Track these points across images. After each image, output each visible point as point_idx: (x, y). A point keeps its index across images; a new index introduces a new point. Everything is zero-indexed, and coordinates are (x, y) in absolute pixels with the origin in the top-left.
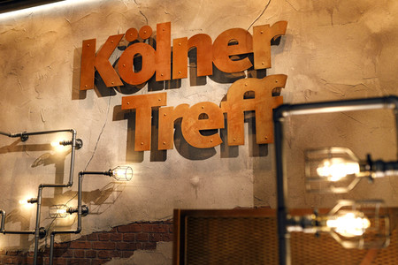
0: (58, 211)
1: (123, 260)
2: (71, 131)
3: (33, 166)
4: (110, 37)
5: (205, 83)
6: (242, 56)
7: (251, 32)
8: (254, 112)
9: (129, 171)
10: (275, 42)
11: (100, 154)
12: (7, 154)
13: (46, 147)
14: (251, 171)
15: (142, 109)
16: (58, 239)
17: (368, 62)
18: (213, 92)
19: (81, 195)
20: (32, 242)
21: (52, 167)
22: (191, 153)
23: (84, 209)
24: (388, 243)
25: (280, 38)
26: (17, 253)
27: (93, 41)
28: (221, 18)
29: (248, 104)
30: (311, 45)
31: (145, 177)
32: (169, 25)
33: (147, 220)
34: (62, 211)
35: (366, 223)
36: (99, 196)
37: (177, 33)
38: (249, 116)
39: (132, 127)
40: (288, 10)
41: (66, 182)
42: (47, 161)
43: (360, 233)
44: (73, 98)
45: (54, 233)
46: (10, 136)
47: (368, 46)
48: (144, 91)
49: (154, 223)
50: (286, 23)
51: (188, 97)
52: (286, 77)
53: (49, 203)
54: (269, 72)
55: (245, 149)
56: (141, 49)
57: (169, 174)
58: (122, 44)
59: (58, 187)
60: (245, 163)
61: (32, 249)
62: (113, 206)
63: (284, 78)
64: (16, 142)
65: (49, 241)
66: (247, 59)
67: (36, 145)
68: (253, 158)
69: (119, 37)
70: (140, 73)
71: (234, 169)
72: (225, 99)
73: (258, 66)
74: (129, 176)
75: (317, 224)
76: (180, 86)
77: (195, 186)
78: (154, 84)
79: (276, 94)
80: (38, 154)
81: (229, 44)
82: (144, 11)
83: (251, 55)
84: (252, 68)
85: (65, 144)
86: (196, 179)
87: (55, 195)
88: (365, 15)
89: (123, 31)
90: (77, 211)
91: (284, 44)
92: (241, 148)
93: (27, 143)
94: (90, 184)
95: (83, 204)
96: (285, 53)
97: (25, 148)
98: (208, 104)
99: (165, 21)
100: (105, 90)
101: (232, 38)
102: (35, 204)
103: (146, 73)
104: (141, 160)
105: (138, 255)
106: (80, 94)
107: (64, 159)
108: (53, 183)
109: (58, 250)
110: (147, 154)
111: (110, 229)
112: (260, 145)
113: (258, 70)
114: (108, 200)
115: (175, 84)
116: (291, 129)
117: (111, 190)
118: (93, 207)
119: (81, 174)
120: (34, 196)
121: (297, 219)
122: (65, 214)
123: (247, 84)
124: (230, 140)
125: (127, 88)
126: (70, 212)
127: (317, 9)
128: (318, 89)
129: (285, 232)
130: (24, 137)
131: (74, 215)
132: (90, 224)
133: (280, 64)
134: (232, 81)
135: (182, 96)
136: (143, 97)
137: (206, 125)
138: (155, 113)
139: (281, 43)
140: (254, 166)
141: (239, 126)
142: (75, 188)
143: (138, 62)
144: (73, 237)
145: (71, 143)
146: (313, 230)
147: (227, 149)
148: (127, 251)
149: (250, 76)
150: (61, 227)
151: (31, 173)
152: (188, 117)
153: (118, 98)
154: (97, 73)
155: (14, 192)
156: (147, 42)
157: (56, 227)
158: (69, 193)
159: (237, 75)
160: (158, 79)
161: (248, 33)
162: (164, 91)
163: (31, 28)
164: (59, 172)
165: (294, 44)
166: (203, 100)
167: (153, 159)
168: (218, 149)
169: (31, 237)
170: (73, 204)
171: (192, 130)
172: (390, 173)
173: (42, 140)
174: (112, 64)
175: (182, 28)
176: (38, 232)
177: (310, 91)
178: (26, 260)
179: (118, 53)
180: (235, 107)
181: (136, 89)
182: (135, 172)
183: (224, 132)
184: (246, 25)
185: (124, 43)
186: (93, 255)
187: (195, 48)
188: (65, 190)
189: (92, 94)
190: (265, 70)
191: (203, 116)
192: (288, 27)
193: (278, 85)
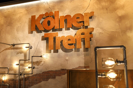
0: (26, 68)
1: (46, 82)
2: (29, 43)
3: (17, 54)
4: (40, 15)
5: (69, 30)
6: (81, 22)
7: (83, 15)
8: (84, 38)
9: (47, 56)
10: (91, 18)
11: (38, 51)
12: (8, 50)
13: (21, 48)
14: (84, 56)
15: (51, 37)
16: (26, 76)
17: (117, 24)
18: (72, 33)
19: (33, 63)
20: (17, 77)
21: (23, 54)
22: (66, 50)
23: (34, 67)
24: (121, 79)
25: (92, 16)
26: (13, 80)
27: (35, 16)
28: (74, 10)
29: (83, 36)
30: (101, 19)
31: (52, 57)
32: (58, 12)
33: (52, 70)
35: (116, 75)
36: (38, 63)
37: (61, 14)
38: (83, 40)
39: (47, 42)
40: (94, 8)
41: (27, 59)
42: (21, 53)
43: (115, 77)
44: (29, 34)
45: (25, 74)
46: (9, 45)
47: (117, 20)
48: (51, 32)
49: (55, 71)
50: (94, 12)
51: (65, 34)
52: (94, 28)
53: (22, 65)
54: (89, 27)
55: (82, 49)
56: (50, 19)
57: (59, 56)
58: (44, 17)
59: (25, 60)
60: (82, 53)
61: (18, 79)
62: (42, 66)
63: (93, 29)
64: (11, 47)
65: (23, 76)
66: (82, 23)
67: (18, 48)
68: (84, 52)
69: (43, 15)
70: (50, 26)
71: (78, 55)
72: (76, 34)
73: (85, 25)
74: (47, 57)
75: (105, 75)
76: (62, 30)
77: (67, 60)
78: (54, 30)
79: (91, 33)
80: (18, 50)
81: (77, 18)
82: (50, 7)
83: (83, 22)
84: (84, 26)
85: (27, 47)
86: (67, 58)
87: (24, 63)
88: (117, 11)
89: (44, 13)
90: (31, 68)
91: (93, 18)
92: (80, 49)
93: (15, 47)
94: (35, 60)
95: (33, 65)
96: (93, 21)
97: (14, 49)
98: (71, 36)
99: (57, 10)
100: (39, 31)
101: (78, 16)
102: (18, 65)
103: (52, 26)
104: (50, 52)
105: (50, 80)
106: (32, 32)
107: (26, 52)
108: (23, 59)
109: (26, 79)
110: (52, 51)
111: (41, 73)
112: (86, 48)
113: (85, 26)
114: (41, 64)
115: (60, 30)
116: (95, 44)
117: (42, 61)
118: (36, 66)
119: (33, 57)
120: (18, 63)
121: (100, 74)
123: (82, 30)
124: (77, 46)
125: (46, 31)
126: (29, 68)
127: (103, 8)
128: (103, 32)
129: (97, 77)
130: (14, 45)
131: (31, 69)
132: (35, 71)
133: (92, 24)
135: (62, 33)
136: (51, 33)
137: (70, 42)
138: (55, 38)
139: (92, 18)
140: (84, 54)
141: (80, 43)
142: (30, 61)
143: (49, 23)
144: (30, 75)
145: (29, 47)
146: (104, 77)
147: (76, 49)
148: (47, 79)
149: (83, 28)
150: (26, 72)
151: (16, 56)
152: (65, 40)
153: (43, 34)
154: (36, 25)
155: (11, 62)
156: (51, 17)
157: (25, 72)
158: (29, 62)
159: (79, 28)
160: (55, 28)
161: (82, 15)
162: (57, 32)
163: (15, 11)
164: (25, 56)
165: (96, 18)
166: (69, 35)
167: (54, 52)
168: (74, 49)
169: (17, 75)
170: (30, 65)
171: (66, 44)
172: (121, 64)
173: (20, 46)
174: (41, 23)
175: (62, 13)
176: (19, 74)
177: (101, 33)
178: (16, 82)
179: (43, 20)
180: (79, 37)
181: (48, 31)
182: (49, 56)
183: (75, 45)
184: (82, 12)
185: (45, 17)
186: (37, 80)
187: (66, 19)
188: (27, 61)
189: (35, 32)
190: (87, 26)
191: (69, 40)
192: (94, 13)
193: (92, 31)
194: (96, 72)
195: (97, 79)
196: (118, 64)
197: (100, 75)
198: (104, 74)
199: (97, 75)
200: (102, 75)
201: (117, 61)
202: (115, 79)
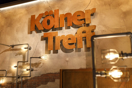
0: (24, 70)
1: (44, 85)
2: (28, 44)
3: (16, 56)
4: (40, 14)
5: (70, 28)
6: (82, 20)
7: (84, 12)
8: (86, 37)
9: (46, 57)
10: (92, 15)
11: (37, 51)
12: (8, 52)
13: (20, 49)
14: (85, 56)
15: (50, 37)
16: (24, 79)
17: (122, 21)
18: (73, 31)
19: (31, 65)
20: (15, 80)
21: (22, 56)
22: (66, 51)
23: (32, 69)
24: (129, 80)
25: (94, 13)
26: (11, 83)
27: (34, 16)
28: (75, 7)
29: (84, 35)
30: (104, 16)
31: (51, 59)
32: (58, 10)
33: (52, 72)
34: (25, 70)
35: (121, 74)
36: (37, 65)
37: (61, 13)
38: (84, 39)
39: (47, 43)
40: (96, 5)
41: (26, 60)
42: (20, 54)
43: (119, 77)
44: (28, 34)
45: (22, 77)
46: (8, 46)
47: (122, 16)
48: (51, 31)
49: (54, 73)
50: (95, 9)
51: (65, 33)
52: (96, 26)
53: (21, 67)
54: (90, 25)
55: (83, 49)
56: (50, 18)
57: (59, 57)
58: (43, 16)
59: (24, 62)
60: (83, 54)
61: (15, 82)
62: (41, 68)
63: (95, 26)
64: (10, 48)
65: (21, 79)
66: (83, 20)
67: (17, 49)
68: (85, 52)
69: (43, 14)
70: (49, 25)
71: (80, 56)
72: (76, 33)
73: (87, 23)
74: (46, 58)
75: (106, 74)
76: (62, 29)
77: (67, 61)
78: (54, 29)
79: (93, 31)
80: (17, 52)
81: (77, 16)
82: (50, 5)
83: (84, 19)
84: (85, 23)
85: (26, 48)
86: (67, 59)
87: (23, 65)
88: (121, 6)
89: (44, 12)
90: (29, 70)
92: (82, 49)
93: (14, 48)
94: (34, 61)
95: (32, 67)
96: (95, 18)
97: (13, 50)
98: (71, 35)
99: (57, 9)
100: (38, 31)
101: (78, 14)
102: (16, 68)
103: (51, 25)
104: (50, 53)
105: (49, 84)
106: (30, 32)
107: (25, 53)
108: (22, 61)
109: (24, 82)
110: (52, 51)
111: (40, 75)
112: (88, 48)
113: (87, 24)
114: (40, 66)
115: (60, 29)
116: (98, 43)
117: (40, 63)
118: (35, 68)
119: (31, 58)
120: (16, 65)
121: (99, 72)
122: (26, 71)
123: (83, 28)
124: (78, 46)
125: (45, 30)
126: (27, 70)
127: (105, 4)
128: (106, 30)
129: (95, 77)
130: (13, 46)
131: (29, 71)
132: (34, 74)
133: (94, 22)
134: (79, 27)
135: (63, 32)
136: (50, 33)
137: (70, 42)
138: (54, 38)
139: (94, 15)
140: (86, 55)
141: (81, 42)
142: (29, 62)
143: (48, 22)
144: (29, 78)
145: (28, 48)
146: (104, 76)
147: (77, 49)
148: (46, 82)
149: (84, 26)
150: (24, 75)
151: (15, 58)
152: (65, 39)
153: (42, 34)
154: (35, 26)
155: (10, 64)
156: (51, 16)
157: (23, 75)
159: (80, 26)
160: (55, 27)
162: (57, 31)
163: (15, 12)
164: (24, 57)
165: (98, 15)
166: (69, 34)
167: (54, 53)
168: (74, 49)
169: (15, 78)
170: (28, 67)
171: (66, 43)
173: (19, 47)
174: (40, 23)
175: (62, 11)
176: (17, 77)
177: (104, 30)
178: (14, 85)
179: (42, 19)
180: (79, 36)
181: (48, 30)
182: (48, 57)
183: (76, 44)
184: (83, 10)
185: (44, 16)
186: (35, 84)
187: (67, 17)
188: (26, 63)
189: (34, 32)
190: (89, 24)
191: (69, 39)
192: (96, 10)
193: (93, 28)
194: (94, 69)
195: (94, 79)
196: (124, 58)
197: (98, 74)
198: (104, 72)
199: (95, 74)
200: (101, 74)
201: (122, 54)
202: (120, 80)
